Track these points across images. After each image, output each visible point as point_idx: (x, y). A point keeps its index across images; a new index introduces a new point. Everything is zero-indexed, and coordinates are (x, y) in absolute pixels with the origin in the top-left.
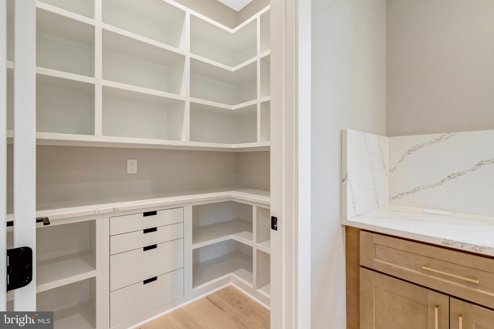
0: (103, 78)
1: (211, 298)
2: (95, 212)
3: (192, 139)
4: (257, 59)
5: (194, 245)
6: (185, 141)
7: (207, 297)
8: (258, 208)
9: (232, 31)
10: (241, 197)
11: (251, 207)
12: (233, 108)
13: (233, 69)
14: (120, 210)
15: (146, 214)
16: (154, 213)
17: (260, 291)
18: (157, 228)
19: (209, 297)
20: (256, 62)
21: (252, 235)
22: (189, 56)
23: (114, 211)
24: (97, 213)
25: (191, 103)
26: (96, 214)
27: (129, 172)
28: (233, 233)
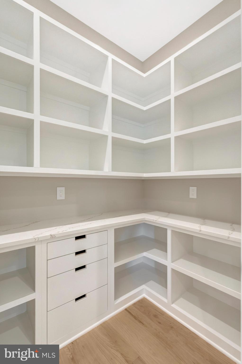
0: (41, 114)
1: (130, 311)
2: (35, 239)
3: (114, 169)
4: (172, 97)
5: (116, 263)
6: (108, 171)
7: (126, 309)
8: (173, 231)
9: (144, 75)
10: (156, 221)
11: (166, 229)
12: (145, 142)
13: (145, 108)
14: (57, 236)
15: (77, 238)
16: (84, 237)
17: (173, 306)
18: (86, 250)
19: (128, 309)
20: (170, 100)
21: (167, 254)
22: (111, 95)
23: (51, 238)
24: (37, 240)
25: (113, 138)
26: (35, 241)
27: (59, 198)
28: (146, 251)
